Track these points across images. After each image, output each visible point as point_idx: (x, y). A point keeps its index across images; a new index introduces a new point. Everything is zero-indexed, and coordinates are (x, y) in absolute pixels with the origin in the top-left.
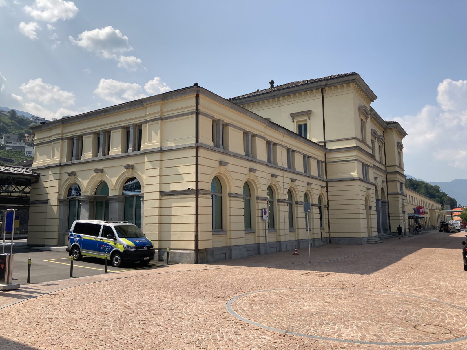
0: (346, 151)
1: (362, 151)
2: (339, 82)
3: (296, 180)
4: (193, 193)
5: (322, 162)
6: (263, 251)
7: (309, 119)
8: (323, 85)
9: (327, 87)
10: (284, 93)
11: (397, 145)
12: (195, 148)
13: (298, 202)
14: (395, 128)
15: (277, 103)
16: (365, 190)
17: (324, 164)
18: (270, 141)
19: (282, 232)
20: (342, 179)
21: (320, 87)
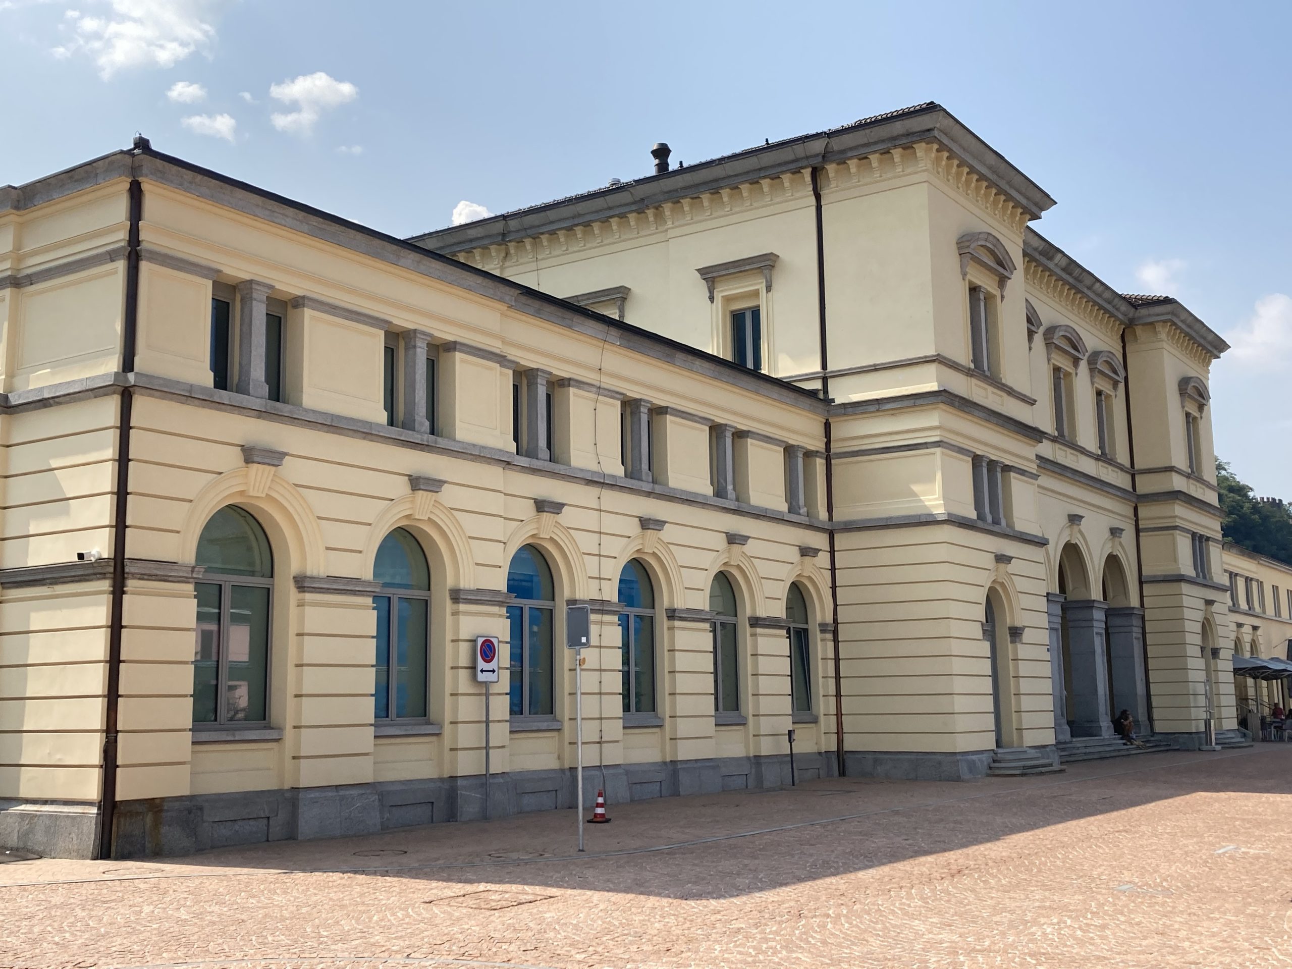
0: (900, 408)
1: (966, 409)
2: (875, 143)
3: (664, 523)
4: (103, 576)
5: (809, 455)
6: (469, 808)
7: (769, 288)
8: (817, 155)
9: (832, 162)
10: (676, 190)
11: (1180, 390)
12: (114, 393)
13: (674, 610)
14: (1165, 322)
15: (653, 228)
16: (988, 561)
17: (820, 463)
18: (532, 369)
19: (588, 731)
20: (887, 519)
21: (805, 163)
